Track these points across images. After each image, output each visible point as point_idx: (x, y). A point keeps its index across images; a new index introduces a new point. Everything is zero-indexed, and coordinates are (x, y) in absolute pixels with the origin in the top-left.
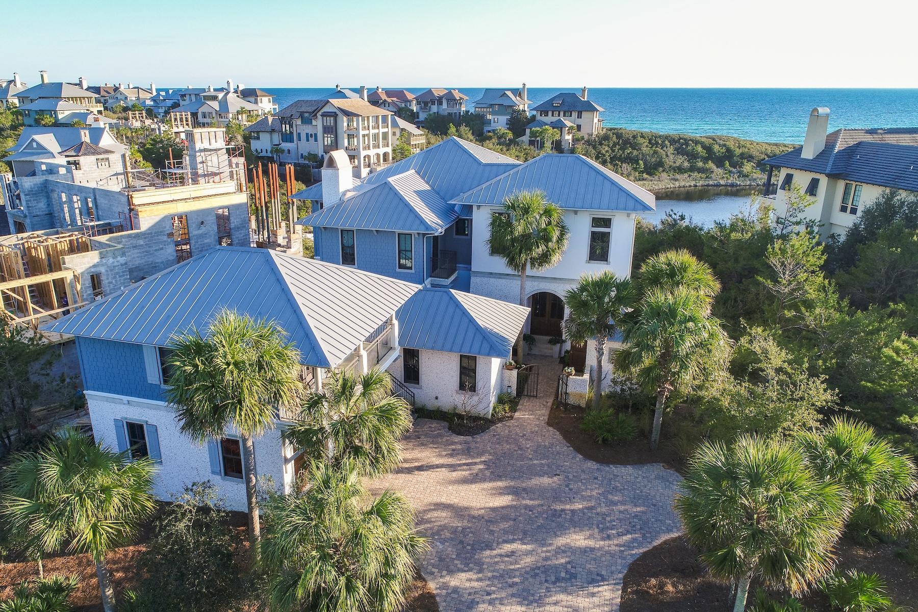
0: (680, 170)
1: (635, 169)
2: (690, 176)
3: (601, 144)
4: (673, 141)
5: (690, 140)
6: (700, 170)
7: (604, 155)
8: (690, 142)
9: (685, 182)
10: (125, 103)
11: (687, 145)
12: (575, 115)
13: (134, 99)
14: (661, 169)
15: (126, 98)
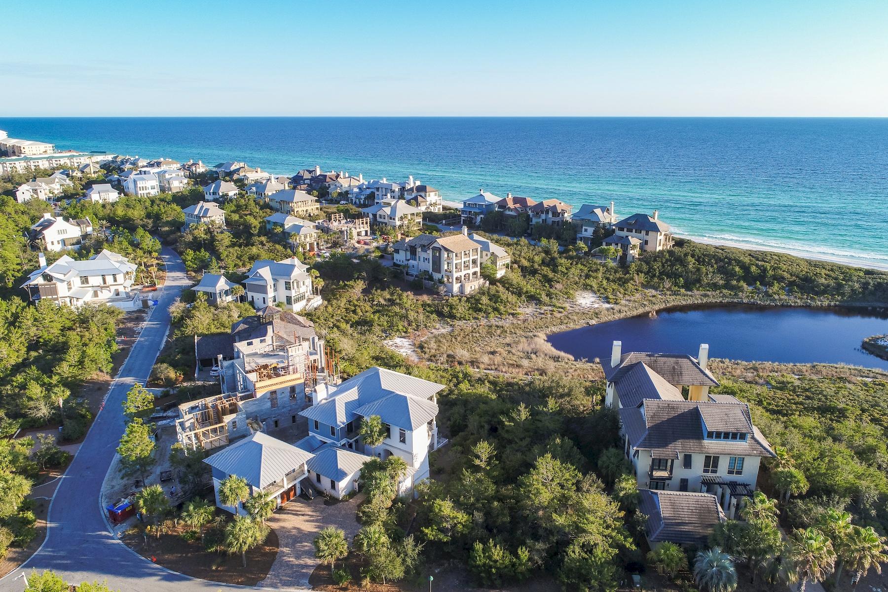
0: (715, 286)
1: (676, 284)
2: (721, 292)
3: (655, 260)
4: (719, 260)
5: (734, 260)
6: (732, 288)
7: (655, 270)
8: (733, 262)
9: (714, 297)
10: (341, 189)
11: (729, 263)
12: (643, 232)
13: (347, 186)
14: (698, 285)
15: (342, 186)
